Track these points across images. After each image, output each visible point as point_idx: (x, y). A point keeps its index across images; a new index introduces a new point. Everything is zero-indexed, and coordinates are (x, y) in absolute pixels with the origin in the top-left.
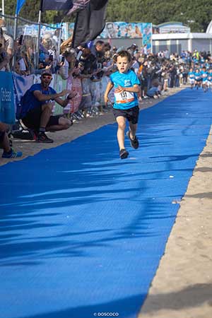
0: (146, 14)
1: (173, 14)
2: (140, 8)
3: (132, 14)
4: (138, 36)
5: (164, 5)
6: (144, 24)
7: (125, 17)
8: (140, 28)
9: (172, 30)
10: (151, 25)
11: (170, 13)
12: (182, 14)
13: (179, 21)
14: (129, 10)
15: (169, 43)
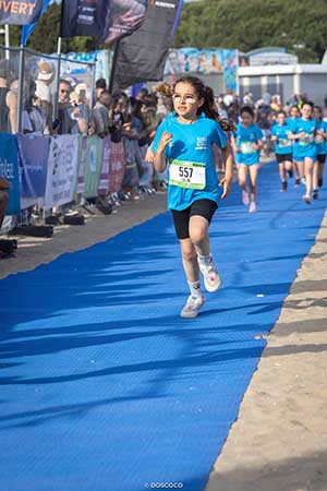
0: (228, 34)
1: (271, 35)
2: (220, 27)
3: (207, 36)
4: (215, 70)
5: (257, 22)
6: (226, 52)
7: (195, 41)
8: (219, 58)
9: (269, 60)
10: (237, 53)
11: (266, 34)
12: (284, 35)
13: (281, 45)
14: (202, 29)
15: (264, 81)
